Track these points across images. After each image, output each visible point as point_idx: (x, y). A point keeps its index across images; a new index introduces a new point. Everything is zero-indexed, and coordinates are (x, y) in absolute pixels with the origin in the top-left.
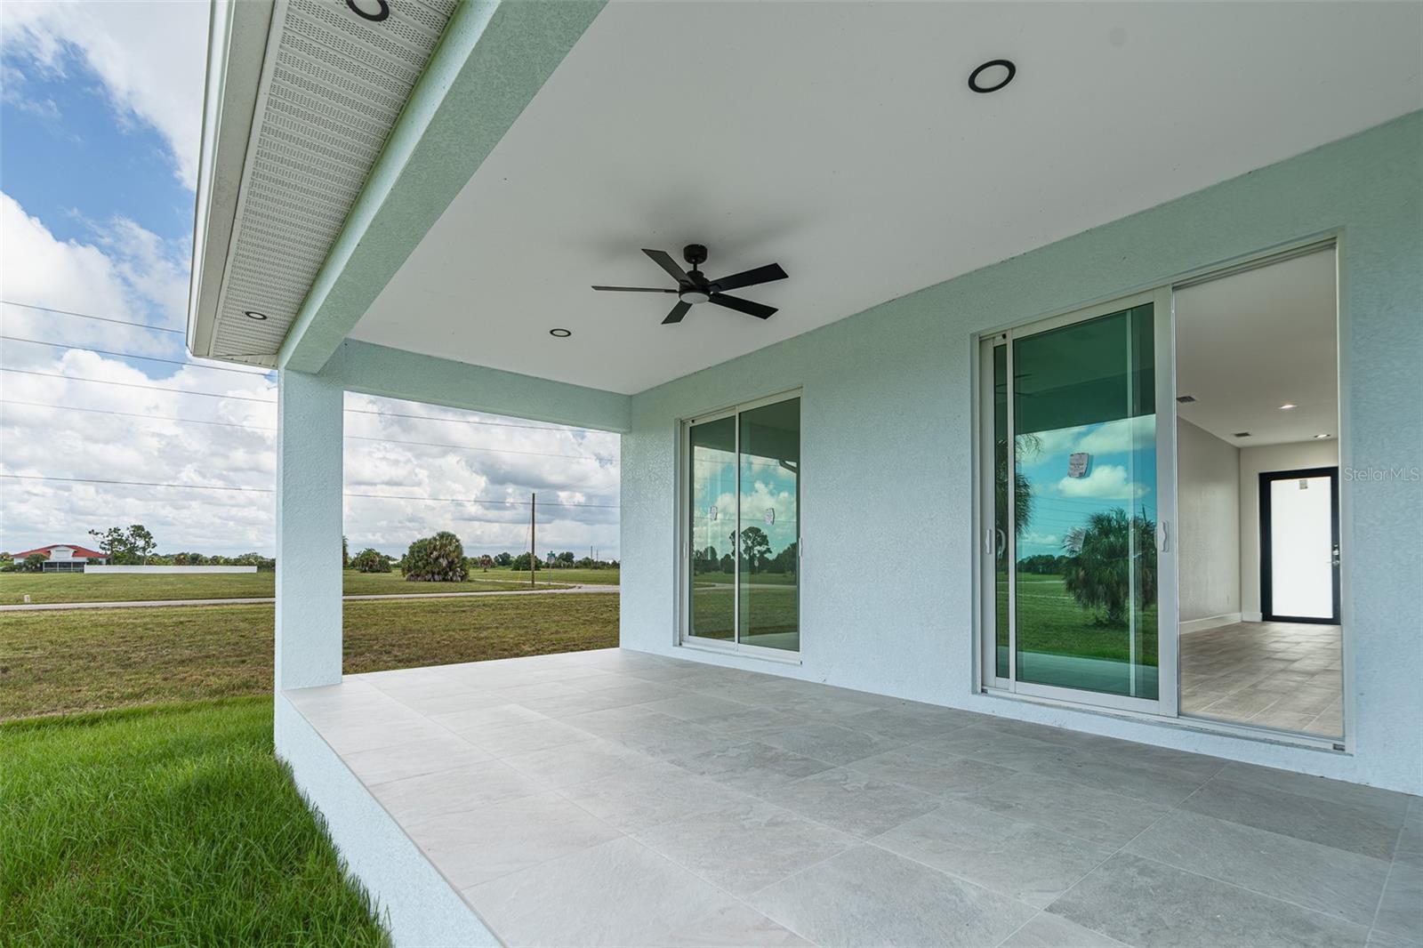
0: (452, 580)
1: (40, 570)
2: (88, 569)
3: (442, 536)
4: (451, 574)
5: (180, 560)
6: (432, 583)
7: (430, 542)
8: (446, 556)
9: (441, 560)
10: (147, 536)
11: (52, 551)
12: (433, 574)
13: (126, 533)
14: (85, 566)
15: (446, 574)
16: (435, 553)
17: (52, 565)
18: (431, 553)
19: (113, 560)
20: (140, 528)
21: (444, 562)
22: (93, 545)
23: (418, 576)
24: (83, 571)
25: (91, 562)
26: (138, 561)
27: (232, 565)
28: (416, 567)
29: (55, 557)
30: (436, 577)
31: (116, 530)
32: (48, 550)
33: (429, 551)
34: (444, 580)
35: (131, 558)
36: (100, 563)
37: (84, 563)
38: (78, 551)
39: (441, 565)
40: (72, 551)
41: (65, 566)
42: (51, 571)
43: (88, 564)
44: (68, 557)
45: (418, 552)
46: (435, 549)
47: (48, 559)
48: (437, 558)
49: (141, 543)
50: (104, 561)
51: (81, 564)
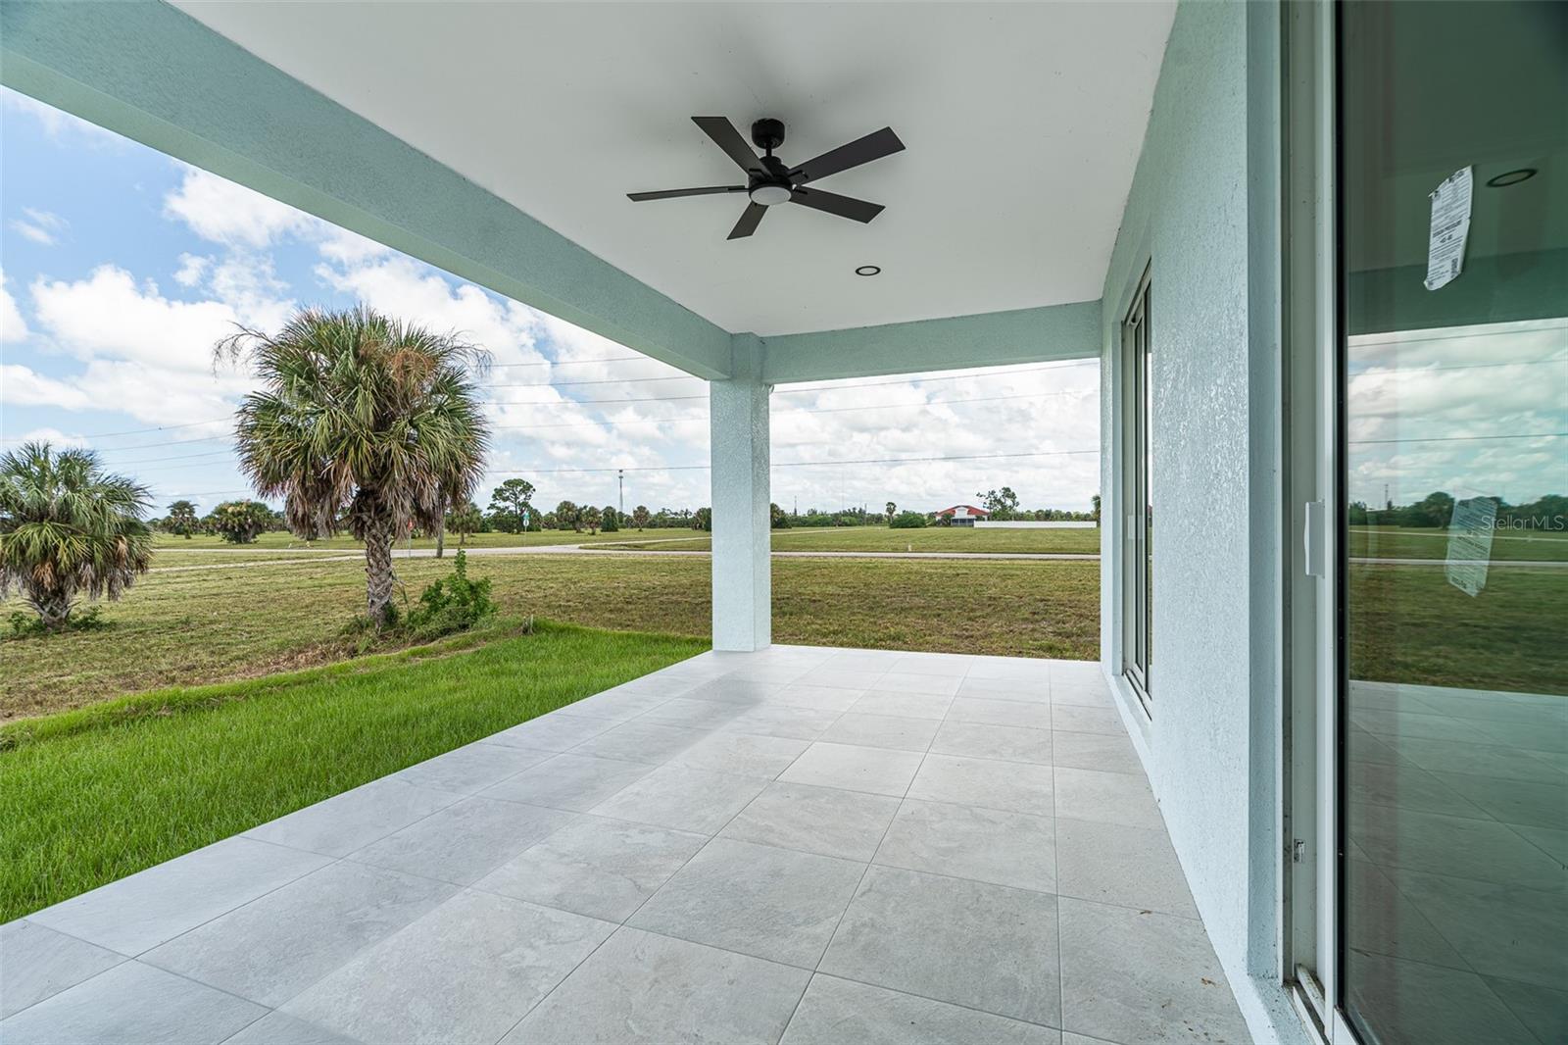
1: (949, 525)
2: (977, 524)
10: (1013, 496)
11: (956, 510)
13: (999, 495)
14: (975, 521)
17: (956, 521)
19: (993, 517)
20: (1008, 490)
22: (979, 504)
24: (974, 525)
25: (979, 519)
26: (1010, 518)
27: (1082, 520)
29: (957, 515)
31: (993, 492)
32: (953, 510)
35: (1004, 514)
36: (984, 520)
37: (974, 519)
38: (971, 510)
40: (967, 510)
41: (963, 521)
42: (955, 525)
44: (965, 515)
47: (954, 516)
49: (1009, 502)
50: (986, 517)
51: (971, 521)
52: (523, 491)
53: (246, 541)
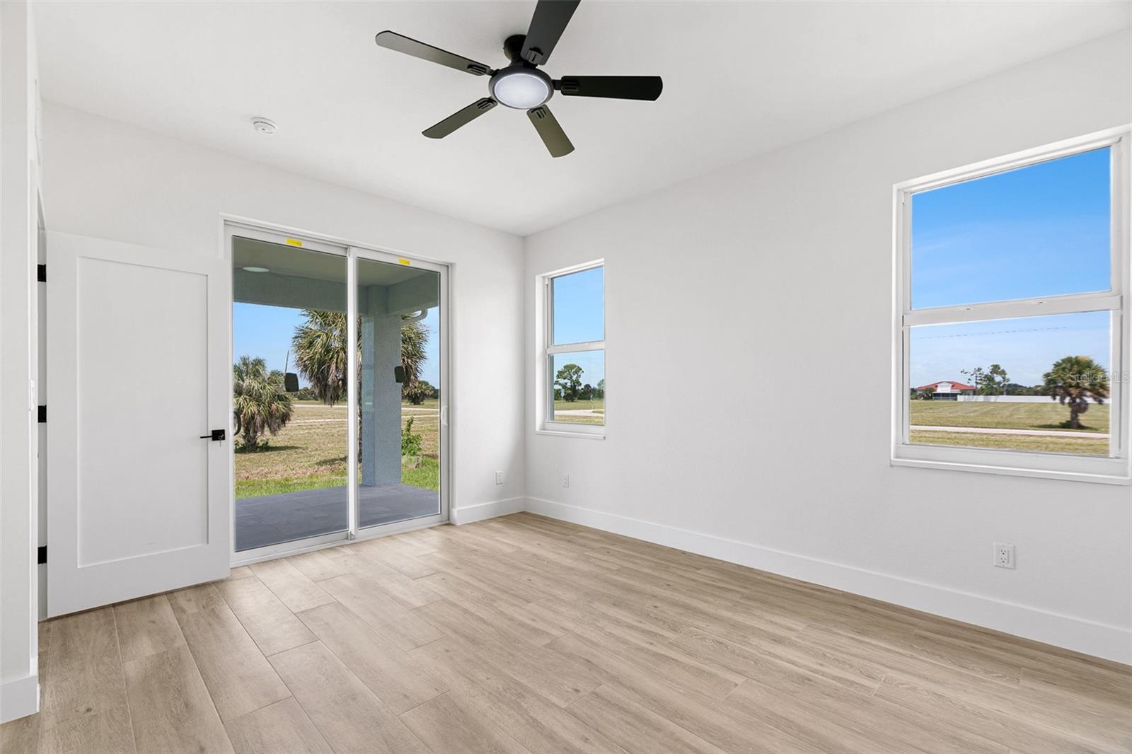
1: (930, 398)
2: (960, 398)
10: (1003, 373)
11: (938, 385)
13: (987, 371)
14: (958, 396)
17: (938, 395)
19: (979, 391)
20: (998, 367)
24: (956, 399)
25: (963, 393)
26: (995, 392)
29: (939, 390)
31: (980, 369)
32: (935, 385)
35: (992, 389)
36: (968, 394)
37: (957, 394)
38: (954, 385)
40: (951, 385)
41: (945, 395)
42: (937, 399)
43: (960, 394)
44: (946, 389)
47: (935, 391)
49: (998, 378)
50: (971, 392)
51: (955, 395)
52: (576, 372)
53: (419, 404)
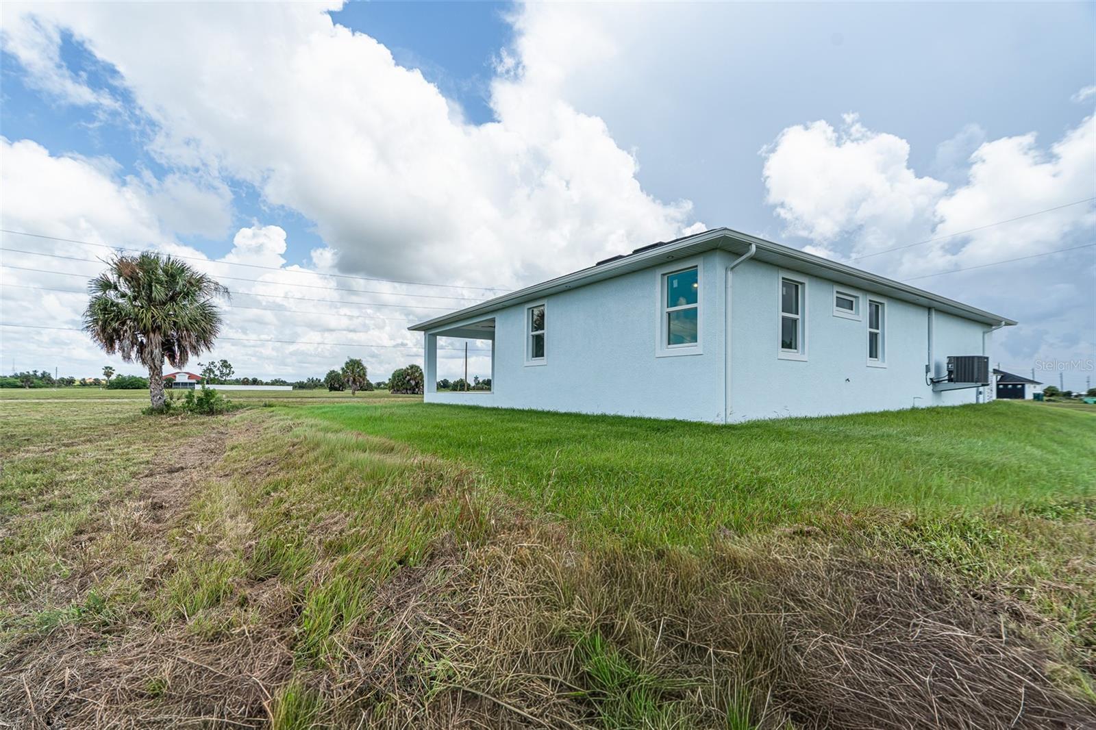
0: (417, 393)
1: (171, 387)
2: (198, 387)
3: (412, 367)
4: (417, 390)
5: (245, 382)
6: (406, 395)
7: (405, 371)
8: (415, 379)
9: (411, 381)
10: (229, 366)
11: (177, 376)
12: (407, 389)
13: (218, 365)
14: (195, 385)
15: (414, 390)
16: (408, 377)
17: (178, 384)
18: (406, 377)
19: (210, 381)
20: (225, 361)
21: (413, 383)
23: (398, 391)
24: (194, 388)
25: (199, 382)
26: (225, 382)
28: (397, 385)
29: (178, 380)
30: (408, 392)
31: (213, 363)
32: (174, 375)
33: (404, 376)
34: (413, 393)
35: (220, 380)
36: (204, 383)
37: (194, 383)
38: (191, 376)
39: (411, 384)
40: (187, 375)
41: (184, 384)
42: (177, 388)
43: (197, 383)
44: (184, 379)
45: (398, 376)
46: (408, 375)
47: (175, 380)
48: (409, 380)
49: (226, 371)
50: (206, 381)
51: (192, 384)
